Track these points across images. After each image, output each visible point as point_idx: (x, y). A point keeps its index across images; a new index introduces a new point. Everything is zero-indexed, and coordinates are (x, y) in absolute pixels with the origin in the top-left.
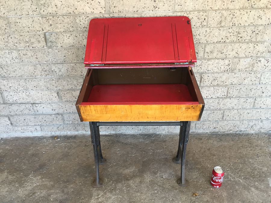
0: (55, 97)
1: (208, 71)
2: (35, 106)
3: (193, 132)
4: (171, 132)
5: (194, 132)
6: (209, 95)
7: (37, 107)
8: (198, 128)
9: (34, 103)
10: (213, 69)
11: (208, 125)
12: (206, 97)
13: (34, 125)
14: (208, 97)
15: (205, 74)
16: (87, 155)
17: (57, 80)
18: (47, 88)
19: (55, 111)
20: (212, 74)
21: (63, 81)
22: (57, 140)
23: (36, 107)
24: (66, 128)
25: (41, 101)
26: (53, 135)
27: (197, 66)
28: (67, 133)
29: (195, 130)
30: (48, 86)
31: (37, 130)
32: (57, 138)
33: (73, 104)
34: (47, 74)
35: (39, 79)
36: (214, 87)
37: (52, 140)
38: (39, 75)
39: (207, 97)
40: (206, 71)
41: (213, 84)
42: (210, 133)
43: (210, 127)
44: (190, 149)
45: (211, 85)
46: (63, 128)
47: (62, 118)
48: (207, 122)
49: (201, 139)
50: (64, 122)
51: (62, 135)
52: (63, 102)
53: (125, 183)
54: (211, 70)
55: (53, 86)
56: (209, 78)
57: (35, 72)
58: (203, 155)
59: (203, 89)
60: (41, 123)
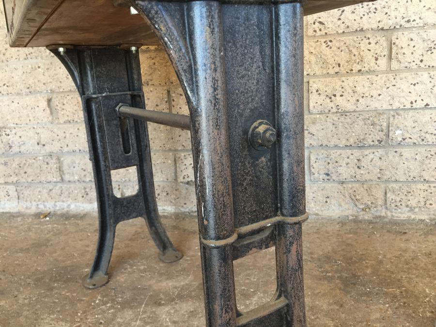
0: (44, 110)
1: (409, 21)
2: (4, 133)
3: (380, 217)
4: (317, 214)
5: (384, 217)
6: (419, 99)
7: (8, 135)
8: (393, 205)
9: (3, 127)
10: (423, 16)
11: (423, 194)
12: (408, 106)
13: (3, 182)
14: (414, 105)
15: (400, 33)
16: (87, 246)
17: (47, 67)
18: (28, 88)
19: (46, 147)
20: (422, 32)
21: (58, 68)
22: (42, 220)
23: (6, 134)
24: (67, 193)
25: (18, 122)
26: (39, 211)
27: (376, 9)
28: (69, 205)
29: (384, 211)
30: (30, 82)
31: (9, 196)
32: (46, 217)
33: (80, 128)
34: (27, 53)
35: (14, 66)
36: (432, 73)
37: (32, 219)
38: (14, 58)
39: (412, 103)
40: (403, 23)
41: (428, 64)
42: (431, 220)
43: (428, 203)
44: (369, 252)
45: (422, 65)
46: (60, 191)
47: (58, 165)
48: (420, 186)
49: (406, 233)
50: (63, 176)
51: (59, 212)
52: (60, 123)
53: (144, 312)
54: (418, 20)
55: (38, 81)
56: (412, 44)
57: (6, 49)
58: (407, 266)
59: (397, 77)
60: (16, 179)
